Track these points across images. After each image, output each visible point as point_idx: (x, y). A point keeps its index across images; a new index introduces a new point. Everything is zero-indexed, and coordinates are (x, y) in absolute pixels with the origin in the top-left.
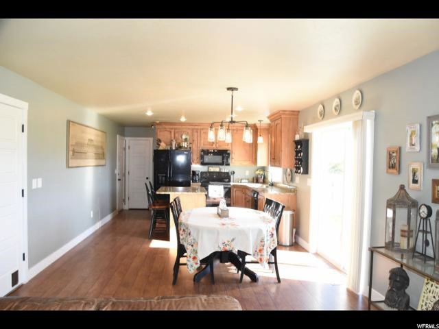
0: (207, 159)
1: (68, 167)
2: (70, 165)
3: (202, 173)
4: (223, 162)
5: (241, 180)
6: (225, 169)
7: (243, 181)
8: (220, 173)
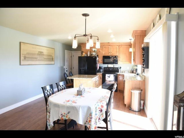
0: (106, 60)
1: (20, 64)
2: (21, 64)
3: (104, 68)
4: (114, 62)
5: (125, 71)
6: (116, 66)
7: (125, 72)
8: (113, 68)
